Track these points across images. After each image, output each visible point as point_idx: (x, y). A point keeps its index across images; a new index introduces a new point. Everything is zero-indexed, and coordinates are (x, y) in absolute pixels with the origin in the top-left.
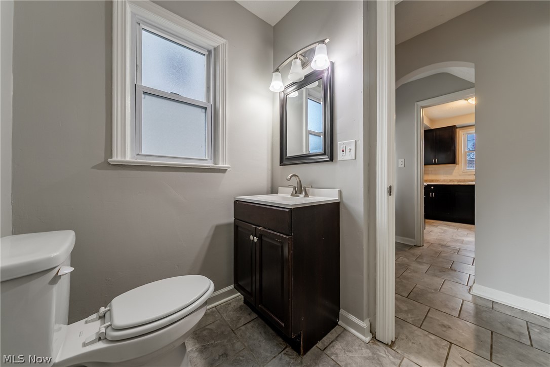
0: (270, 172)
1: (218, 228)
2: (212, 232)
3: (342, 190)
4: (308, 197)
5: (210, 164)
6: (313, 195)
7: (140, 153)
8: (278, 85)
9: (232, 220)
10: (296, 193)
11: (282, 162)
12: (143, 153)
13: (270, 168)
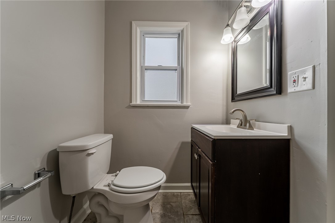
0: (225, 108)
1: (183, 144)
2: (179, 146)
3: (293, 126)
4: (253, 129)
5: (179, 103)
6: (259, 128)
7: (144, 100)
8: (228, 38)
9: (189, 140)
10: (241, 125)
11: (233, 99)
12: (145, 100)
13: (225, 104)
